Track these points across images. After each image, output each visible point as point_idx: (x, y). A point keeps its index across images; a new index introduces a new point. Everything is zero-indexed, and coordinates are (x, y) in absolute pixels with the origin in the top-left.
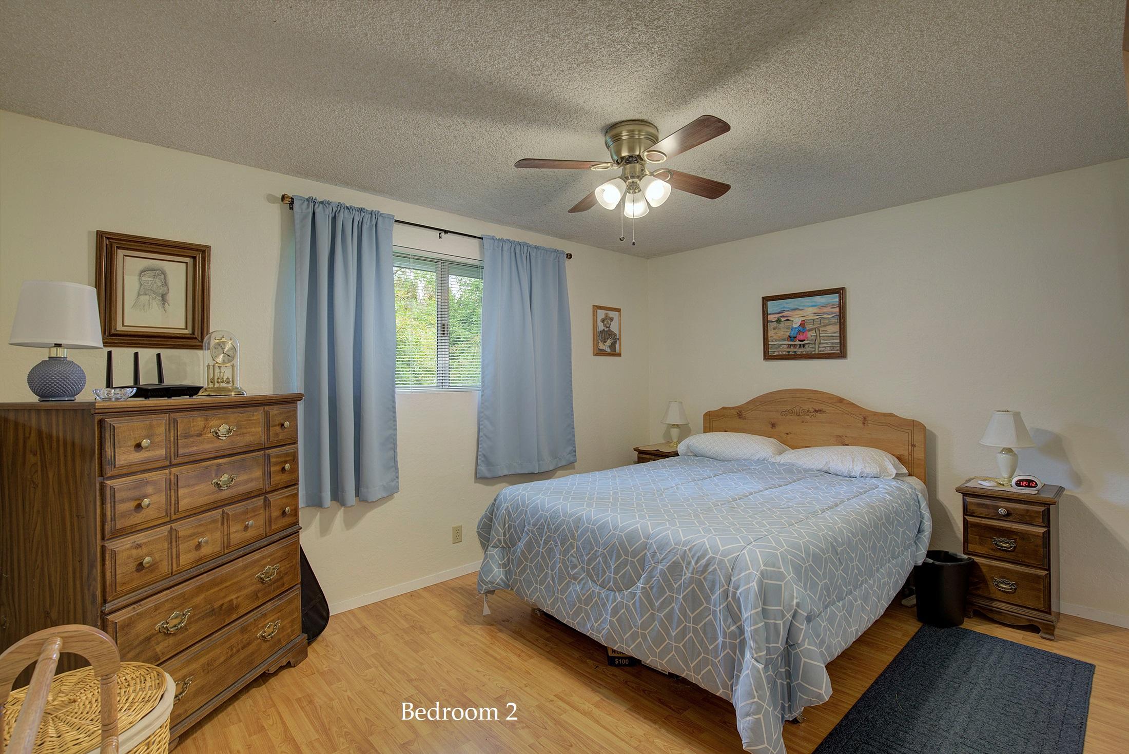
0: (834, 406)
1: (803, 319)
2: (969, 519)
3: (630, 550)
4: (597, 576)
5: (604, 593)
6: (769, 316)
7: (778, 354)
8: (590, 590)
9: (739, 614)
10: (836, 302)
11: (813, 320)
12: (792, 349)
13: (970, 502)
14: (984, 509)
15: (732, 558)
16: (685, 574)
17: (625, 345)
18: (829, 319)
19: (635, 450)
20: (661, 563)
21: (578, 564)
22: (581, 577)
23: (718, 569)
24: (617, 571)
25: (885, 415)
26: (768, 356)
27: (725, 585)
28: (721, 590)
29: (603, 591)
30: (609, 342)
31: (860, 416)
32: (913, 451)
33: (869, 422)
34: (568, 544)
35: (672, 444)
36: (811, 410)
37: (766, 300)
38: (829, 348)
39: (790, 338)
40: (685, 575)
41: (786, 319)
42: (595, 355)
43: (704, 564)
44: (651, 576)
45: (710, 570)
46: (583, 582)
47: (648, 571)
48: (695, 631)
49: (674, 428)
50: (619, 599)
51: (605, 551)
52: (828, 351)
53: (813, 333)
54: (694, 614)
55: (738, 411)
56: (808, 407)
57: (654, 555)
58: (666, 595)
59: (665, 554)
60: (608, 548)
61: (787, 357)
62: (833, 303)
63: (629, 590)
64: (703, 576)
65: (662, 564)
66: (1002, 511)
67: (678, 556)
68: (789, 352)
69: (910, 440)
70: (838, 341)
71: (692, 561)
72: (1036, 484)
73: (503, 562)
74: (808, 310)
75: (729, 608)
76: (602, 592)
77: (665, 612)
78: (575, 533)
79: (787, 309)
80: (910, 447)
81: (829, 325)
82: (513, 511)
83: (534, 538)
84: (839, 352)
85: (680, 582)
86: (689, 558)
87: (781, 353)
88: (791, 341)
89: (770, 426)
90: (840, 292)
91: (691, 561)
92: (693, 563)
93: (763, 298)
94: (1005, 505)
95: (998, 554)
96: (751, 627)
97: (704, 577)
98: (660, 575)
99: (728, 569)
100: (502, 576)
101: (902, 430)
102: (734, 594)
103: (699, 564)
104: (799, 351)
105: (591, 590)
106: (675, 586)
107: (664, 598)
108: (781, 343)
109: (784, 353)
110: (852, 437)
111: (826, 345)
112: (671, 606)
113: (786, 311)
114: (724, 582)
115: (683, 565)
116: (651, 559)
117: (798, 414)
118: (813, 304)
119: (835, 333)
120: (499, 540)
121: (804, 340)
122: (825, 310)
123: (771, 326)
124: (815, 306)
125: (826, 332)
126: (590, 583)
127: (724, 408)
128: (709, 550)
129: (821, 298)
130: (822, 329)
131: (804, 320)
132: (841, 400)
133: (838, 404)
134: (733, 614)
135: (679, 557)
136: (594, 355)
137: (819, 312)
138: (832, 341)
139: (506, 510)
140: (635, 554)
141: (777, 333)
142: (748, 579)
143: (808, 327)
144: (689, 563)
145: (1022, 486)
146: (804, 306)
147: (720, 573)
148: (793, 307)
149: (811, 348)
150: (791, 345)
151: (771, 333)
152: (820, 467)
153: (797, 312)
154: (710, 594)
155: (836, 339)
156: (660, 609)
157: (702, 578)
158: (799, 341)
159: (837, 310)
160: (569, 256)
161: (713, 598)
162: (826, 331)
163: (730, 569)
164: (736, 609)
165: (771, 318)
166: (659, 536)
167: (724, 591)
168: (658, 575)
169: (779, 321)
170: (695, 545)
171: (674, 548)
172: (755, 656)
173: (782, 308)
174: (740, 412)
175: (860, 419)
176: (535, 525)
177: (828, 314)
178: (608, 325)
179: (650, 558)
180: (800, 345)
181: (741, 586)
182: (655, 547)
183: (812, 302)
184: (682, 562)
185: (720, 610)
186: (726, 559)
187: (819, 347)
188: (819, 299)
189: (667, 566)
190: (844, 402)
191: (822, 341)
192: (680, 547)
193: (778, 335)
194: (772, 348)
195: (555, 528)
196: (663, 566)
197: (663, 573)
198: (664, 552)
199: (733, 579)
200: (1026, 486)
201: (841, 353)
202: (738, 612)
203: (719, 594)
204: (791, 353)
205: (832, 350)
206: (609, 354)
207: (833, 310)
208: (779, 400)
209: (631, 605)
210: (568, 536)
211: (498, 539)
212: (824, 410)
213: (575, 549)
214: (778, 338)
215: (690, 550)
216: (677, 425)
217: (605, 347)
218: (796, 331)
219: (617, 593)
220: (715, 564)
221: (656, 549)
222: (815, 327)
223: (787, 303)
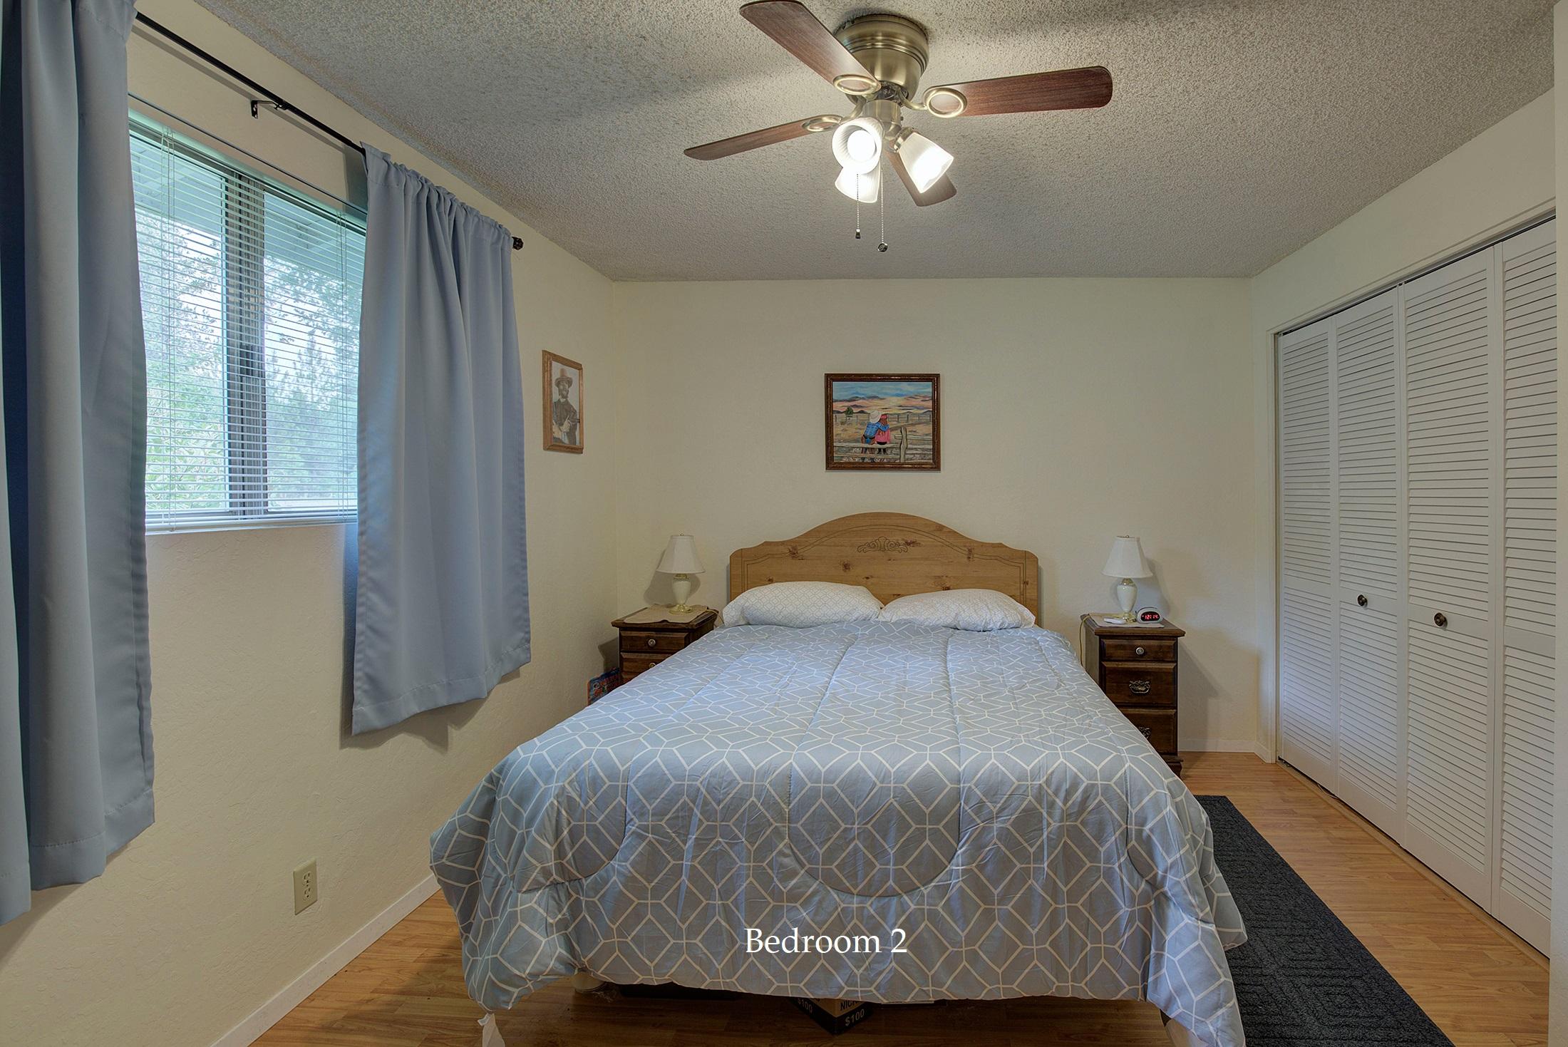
0: (931, 536)
1: (884, 413)
2: (1108, 664)
3: (927, 812)
4: (853, 877)
5: (871, 905)
6: (834, 404)
7: (847, 461)
8: (837, 908)
9: (1150, 862)
10: (929, 392)
11: (898, 415)
12: (868, 455)
13: (1109, 646)
14: (1122, 651)
15: (1120, 778)
16: (1049, 824)
17: (590, 434)
18: (919, 415)
19: (614, 624)
20: (997, 818)
21: (798, 867)
22: (811, 890)
23: (1105, 802)
24: (902, 856)
25: (993, 546)
26: (832, 464)
27: (1122, 823)
28: (1118, 833)
29: (869, 903)
30: (566, 425)
31: (963, 548)
32: (1025, 589)
33: (975, 556)
34: (768, 832)
35: (675, 609)
36: (901, 542)
37: (831, 379)
38: (918, 456)
39: (866, 438)
40: (1048, 828)
41: (859, 410)
42: (548, 449)
43: (1079, 799)
44: (978, 846)
45: (1089, 809)
46: (816, 899)
47: (971, 839)
48: (1074, 913)
49: (681, 580)
50: (913, 907)
51: (869, 826)
52: (917, 460)
53: (896, 434)
54: (1069, 886)
55: (790, 548)
56: (898, 537)
57: (980, 807)
58: (1015, 870)
59: (1002, 802)
60: (875, 819)
61: (861, 466)
62: (926, 394)
63: (933, 884)
64: (1079, 820)
65: (1000, 819)
66: (1139, 650)
67: (1030, 797)
68: (863, 459)
69: (1022, 575)
70: (931, 447)
71: (1057, 800)
72: (1159, 616)
73: (560, 916)
74: (891, 400)
75: (1133, 859)
76: (867, 905)
77: (1016, 899)
78: (784, 806)
79: (863, 396)
80: (1022, 585)
81: (919, 424)
82: (580, 796)
83: (661, 843)
84: (932, 461)
85: (1041, 840)
86: (1049, 798)
87: (852, 460)
88: (867, 442)
89: (842, 568)
90: (934, 379)
91: (1055, 801)
92: (1059, 802)
93: (827, 376)
94: (1142, 644)
95: (1134, 700)
96: (1185, 874)
97: (1082, 821)
98: (999, 840)
99: (1121, 797)
100: (559, 950)
101: (1012, 564)
102: (1140, 832)
103: (1070, 802)
104: (878, 458)
105: (839, 909)
106: (1032, 850)
107: (1011, 875)
108: (852, 445)
109: (857, 460)
110: (954, 577)
111: (915, 452)
112: (1026, 886)
113: (861, 399)
114: (1119, 819)
115: (1042, 810)
116: (975, 817)
117: (882, 549)
118: (898, 392)
119: (927, 435)
120: (546, 872)
121: (885, 443)
122: (914, 402)
123: (837, 419)
124: (902, 395)
125: (915, 434)
126: (835, 896)
127: (767, 543)
128: (1081, 776)
129: (909, 385)
130: (909, 429)
131: (886, 414)
132: (940, 528)
133: (937, 533)
134: (1141, 863)
135: (1033, 800)
136: (544, 449)
137: (907, 404)
138: (923, 446)
139: (557, 797)
140: (937, 815)
141: (846, 430)
142: (1157, 804)
143: (892, 424)
144: (1052, 805)
145: (1147, 620)
146: (886, 394)
147: (1108, 806)
148: (870, 393)
149: (895, 454)
150: (866, 449)
151: (837, 430)
152: (949, 621)
153: (876, 402)
154: (1097, 845)
155: (928, 444)
156: (1003, 899)
157: (1078, 823)
158: (879, 443)
159: (930, 404)
160: (518, 244)
161: (1102, 850)
162: (915, 432)
163: (1124, 797)
164: (1144, 854)
165: (837, 406)
166: (981, 772)
167: (1122, 834)
168: (995, 840)
169: (849, 412)
170: (1053, 773)
171: (1018, 787)
172: (1201, 915)
173: (854, 393)
174: (795, 548)
175: (964, 552)
176: (658, 813)
177: (918, 408)
178: (564, 393)
179: (972, 814)
180: (880, 449)
181: (1150, 816)
182: (979, 793)
183: (897, 389)
184: (1038, 807)
185: (1120, 867)
186: (1112, 783)
187: (905, 454)
188: (906, 387)
189: (1012, 820)
190: (945, 530)
191: (909, 446)
192: (1029, 783)
193: (846, 432)
194: (838, 451)
195: (727, 807)
196: (1005, 821)
197: (1005, 835)
198: (1001, 799)
199: (1133, 811)
200: (1150, 620)
201: (935, 465)
202: (1148, 859)
203: (1116, 840)
204: (866, 460)
205: (922, 459)
206: (568, 448)
207: (924, 403)
208: (854, 529)
209: (941, 910)
210: (766, 817)
211: (543, 868)
212: (918, 542)
213: (787, 840)
214: (847, 438)
215: (1048, 782)
216: (685, 575)
217: (560, 433)
218: (874, 429)
219: (905, 897)
220: (1097, 794)
221: (981, 796)
222: (899, 425)
223: (861, 387)
